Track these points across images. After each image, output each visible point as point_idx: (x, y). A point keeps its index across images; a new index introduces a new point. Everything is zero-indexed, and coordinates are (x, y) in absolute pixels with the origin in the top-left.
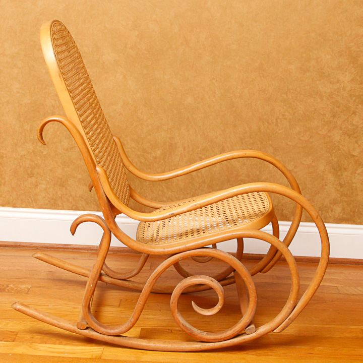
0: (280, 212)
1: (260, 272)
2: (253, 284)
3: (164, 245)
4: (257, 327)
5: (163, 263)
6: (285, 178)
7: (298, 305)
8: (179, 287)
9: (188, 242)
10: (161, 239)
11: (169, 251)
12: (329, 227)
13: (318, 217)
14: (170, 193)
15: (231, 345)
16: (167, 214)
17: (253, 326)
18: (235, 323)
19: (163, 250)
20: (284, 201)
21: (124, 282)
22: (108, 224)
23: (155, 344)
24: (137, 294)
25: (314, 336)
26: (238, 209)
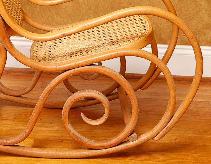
0: (158, 36)
1: (140, 88)
2: (135, 97)
3: (56, 63)
4: (139, 135)
5: (55, 79)
6: (163, 4)
7: (175, 115)
8: (69, 100)
9: (78, 60)
10: (53, 58)
11: (61, 68)
12: (203, 50)
13: (193, 37)
14: (59, 19)
15: (116, 151)
16: (59, 34)
17: (135, 134)
18: (119, 133)
19: (55, 67)
20: (162, 26)
21: (18, 98)
22: (3, 43)
23: (48, 152)
24: (30, 109)
25: (188, 144)
26: (122, 31)
